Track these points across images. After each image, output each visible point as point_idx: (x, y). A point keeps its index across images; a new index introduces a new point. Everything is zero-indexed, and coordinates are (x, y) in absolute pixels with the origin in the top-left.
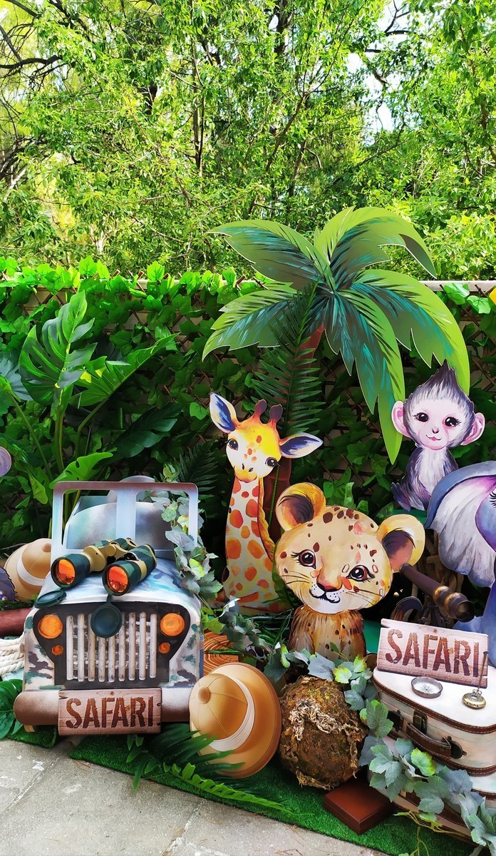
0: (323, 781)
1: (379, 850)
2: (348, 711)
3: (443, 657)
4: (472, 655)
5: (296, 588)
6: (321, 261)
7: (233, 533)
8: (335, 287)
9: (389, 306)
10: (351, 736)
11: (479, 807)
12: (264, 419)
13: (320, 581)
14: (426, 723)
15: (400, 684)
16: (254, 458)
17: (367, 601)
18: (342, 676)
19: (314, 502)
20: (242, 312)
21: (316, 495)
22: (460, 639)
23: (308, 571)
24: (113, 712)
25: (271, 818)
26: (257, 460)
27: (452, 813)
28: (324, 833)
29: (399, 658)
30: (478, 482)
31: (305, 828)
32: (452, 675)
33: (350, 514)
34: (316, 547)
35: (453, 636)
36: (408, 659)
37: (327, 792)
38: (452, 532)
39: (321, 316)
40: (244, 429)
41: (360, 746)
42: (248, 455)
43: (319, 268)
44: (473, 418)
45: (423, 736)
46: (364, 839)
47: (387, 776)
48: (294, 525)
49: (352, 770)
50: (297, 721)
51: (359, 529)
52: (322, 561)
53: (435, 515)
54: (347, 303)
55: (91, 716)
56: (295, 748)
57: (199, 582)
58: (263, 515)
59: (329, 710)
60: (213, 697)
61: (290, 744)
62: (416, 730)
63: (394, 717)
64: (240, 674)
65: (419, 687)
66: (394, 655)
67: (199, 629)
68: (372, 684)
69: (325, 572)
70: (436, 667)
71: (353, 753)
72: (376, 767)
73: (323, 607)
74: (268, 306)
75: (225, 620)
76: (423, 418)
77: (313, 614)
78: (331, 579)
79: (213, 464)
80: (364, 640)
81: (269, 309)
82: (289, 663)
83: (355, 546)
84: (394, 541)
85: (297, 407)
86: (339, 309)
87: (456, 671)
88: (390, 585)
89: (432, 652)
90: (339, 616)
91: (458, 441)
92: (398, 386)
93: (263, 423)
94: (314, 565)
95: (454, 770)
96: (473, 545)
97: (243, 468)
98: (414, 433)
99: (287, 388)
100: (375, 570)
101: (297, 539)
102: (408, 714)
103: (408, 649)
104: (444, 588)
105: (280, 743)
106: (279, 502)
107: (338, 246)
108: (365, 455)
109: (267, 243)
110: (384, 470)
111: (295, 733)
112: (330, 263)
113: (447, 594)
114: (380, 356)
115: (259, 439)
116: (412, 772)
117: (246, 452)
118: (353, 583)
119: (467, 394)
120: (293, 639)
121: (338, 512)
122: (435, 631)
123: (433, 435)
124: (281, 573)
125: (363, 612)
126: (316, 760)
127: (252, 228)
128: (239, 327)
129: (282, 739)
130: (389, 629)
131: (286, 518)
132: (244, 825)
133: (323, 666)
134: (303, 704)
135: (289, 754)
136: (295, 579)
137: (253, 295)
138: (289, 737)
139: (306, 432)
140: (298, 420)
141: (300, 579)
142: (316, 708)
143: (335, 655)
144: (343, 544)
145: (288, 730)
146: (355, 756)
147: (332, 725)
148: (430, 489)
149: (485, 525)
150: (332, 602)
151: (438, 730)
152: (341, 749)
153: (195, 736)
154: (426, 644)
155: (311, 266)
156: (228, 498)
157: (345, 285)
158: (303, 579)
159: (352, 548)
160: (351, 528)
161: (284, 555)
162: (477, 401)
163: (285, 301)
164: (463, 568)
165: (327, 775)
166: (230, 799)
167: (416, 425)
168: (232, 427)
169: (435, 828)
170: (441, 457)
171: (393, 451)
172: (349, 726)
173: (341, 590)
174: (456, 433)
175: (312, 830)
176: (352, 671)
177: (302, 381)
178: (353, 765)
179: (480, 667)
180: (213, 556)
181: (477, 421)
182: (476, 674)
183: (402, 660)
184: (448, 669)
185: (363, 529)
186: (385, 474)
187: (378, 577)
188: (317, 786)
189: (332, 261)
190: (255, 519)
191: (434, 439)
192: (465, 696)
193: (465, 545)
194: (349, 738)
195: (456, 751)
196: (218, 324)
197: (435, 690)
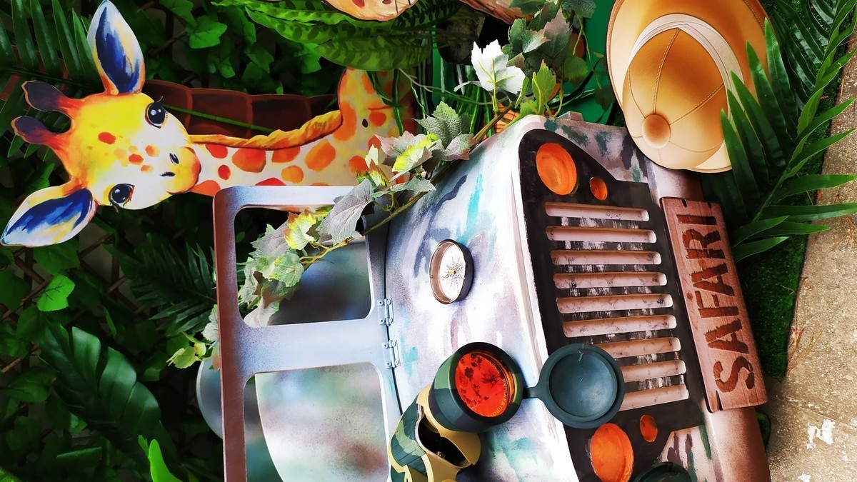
24: (714, 293)
26: (154, 145)
40: (84, 170)
42: (144, 163)
55: (728, 337)
57: (446, 141)
58: (260, 140)
67: (552, 119)
93: (68, 127)
97: (171, 174)
115: (107, 138)
117: (137, 167)
168: (80, 197)
190: (269, 154)
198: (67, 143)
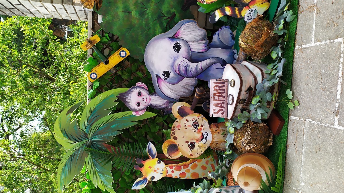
0: (269, 136)
1: (289, 114)
2: (243, 127)
3: (220, 95)
4: (218, 85)
5: (204, 149)
6: (76, 146)
7: (189, 176)
8: (87, 140)
9: (95, 118)
10: (252, 126)
11: (267, 80)
12: (142, 166)
13: (200, 140)
14: (242, 99)
15: (231, 109)
16: (158, 169)
17: (206, 123)
18: (232, 130)
19: (169, 144)
20: (97, 178)
21: (167, 143)
22: (213, 89)
23: (196, 145)
25: (286, 155)
26: (159, 168)
27: (271, 90)
28: (287, 135)
29: (223, 110)
30: (160, 84)
31: (287, 142)
32: (225, 91)
33: (174, 130)
34: (187, 142)
35: (212, 92)
36: (222, 106)
37: (273, 134)
38: (179, 92)
39: (99, 145)
40: (146, 174)
41: (255, 123)
42: (157, 172)
43: (79, 147)
44: (138, 87)
45: (247, 100)
46: (286, 120)
47: (262, 113)
48: (179, 151)
49: (264, 125)
50: (249, 147)
51: (179, 126)
52: (193, 140)
53: (173, 99)
54: (94, 135)
56: (259, 147)
57: (203, 190)
58: (180, 164)
59: (244, 135)
60: (246, 181)
61: (258, 149)
62: (245, 103)
63: (242, 110)
64: (236, 171)
65: (231, 102)
66: (222, 112)
67: (221, 188)
68: (233, 119)
69: (196, 138)
70: (224, 97)
71: (258, 125)
72: (260, 116)
73: (210, 138)
74: (95, 167)
75: (217, 178)
76: (138, 104)
77: (212, 142)
78: (199, 136)
79: (162, 186)
80: (220, 123)
81: (96, 167)
82: (231, 151)
83: (185, 127)
84: (182, 113)
85: (136, 153)
86: (96, 138)
87: (224, 90)
88: (199, 114)
89: (219, 98)
90: (212, 132)
91: (147, 92)
92: (127, 114)
93: (143, 166)
94: (194, 143)
95: (257, 90)
96: (184, 85)
97: (162, 173)
98: (144, 107)
99: (129, 157)
100: (194, 119)
101: (184, 150)
102: (240, 106)
103: (219, 106)
104: (195, 95)
105: (258, 153)
106: (170, 158)
107: (70, 140)
108: (155, 125)
109: (68, 169)
110: (161, 118)
111: (253, 147)
112: (77, 143)
113: (197, 94)
114: (115, 121)
115: (150, 167)
116: (259, 104)
117: (156, 172)
118: (199, 127)
119: (129, 89)
120: (223, 149)
121: (173, 135)
122: (211, 97)
123: (145, 100)
124: (198, 155)
125: (210, 124)
126: (262, 139)
127: (61, 176)
128: (104, 179)
129: (256, 152)
130: (213, 114)
131: (176, 155)
132: (290, 166)
133: (230, 137)
134: (243, 145)
135: (262, 149)
136: (200, 150)
137: (90, 174)
138: (255, 150)
139: (146, 149)
140: (141, 152)
141: (200, 148)
142: (243, 140)
143: (225, 133)
144: (185, 132)
145: (253, 150)
146: (258, 124)
147: (249, 133)
148: (165, 101)
149: (175, 81)
150: (207, 135)
151: (244, 95)
152: (257, 129)
153: (262, 188)
154: (216, 100)
155: (78, 150)
156: (175, 179)
157: (86, 136)
158: (200, 147)
159: (186, 128)
160: (179, 129)
161: (191, 155)
162: (132, 85)
163: (93, 160)
164: (192, 89)
165: (267, 134)
166: (283, 172)
167: (141, 107)
168: (146, 179)
169: (277, 95)
170: (153, 97)
171: (153, 115)
172: (248, 127)
173: (203, 132)
174: (143, 92)
175: (287, 139)
176: (230, 127)
177: (125, 151)
178: (262, 125)
179: (222, 82)
180: (194, 184)
181: (139, 85)
182: (224, 83)
183: (223, 109)
184: (224, 93)
185: (178, 125)
186: (162, 117)
187: (196, 118)
188: (272, 138)
189: (76, 141)
190: (182, 167)
191: (146, 100)
192: (231, 86)
193: (182, 88)
194: (253, 127)
195: (250, 89)
196: (103, 189)
197: (231, 97)
198: (143, 169)
